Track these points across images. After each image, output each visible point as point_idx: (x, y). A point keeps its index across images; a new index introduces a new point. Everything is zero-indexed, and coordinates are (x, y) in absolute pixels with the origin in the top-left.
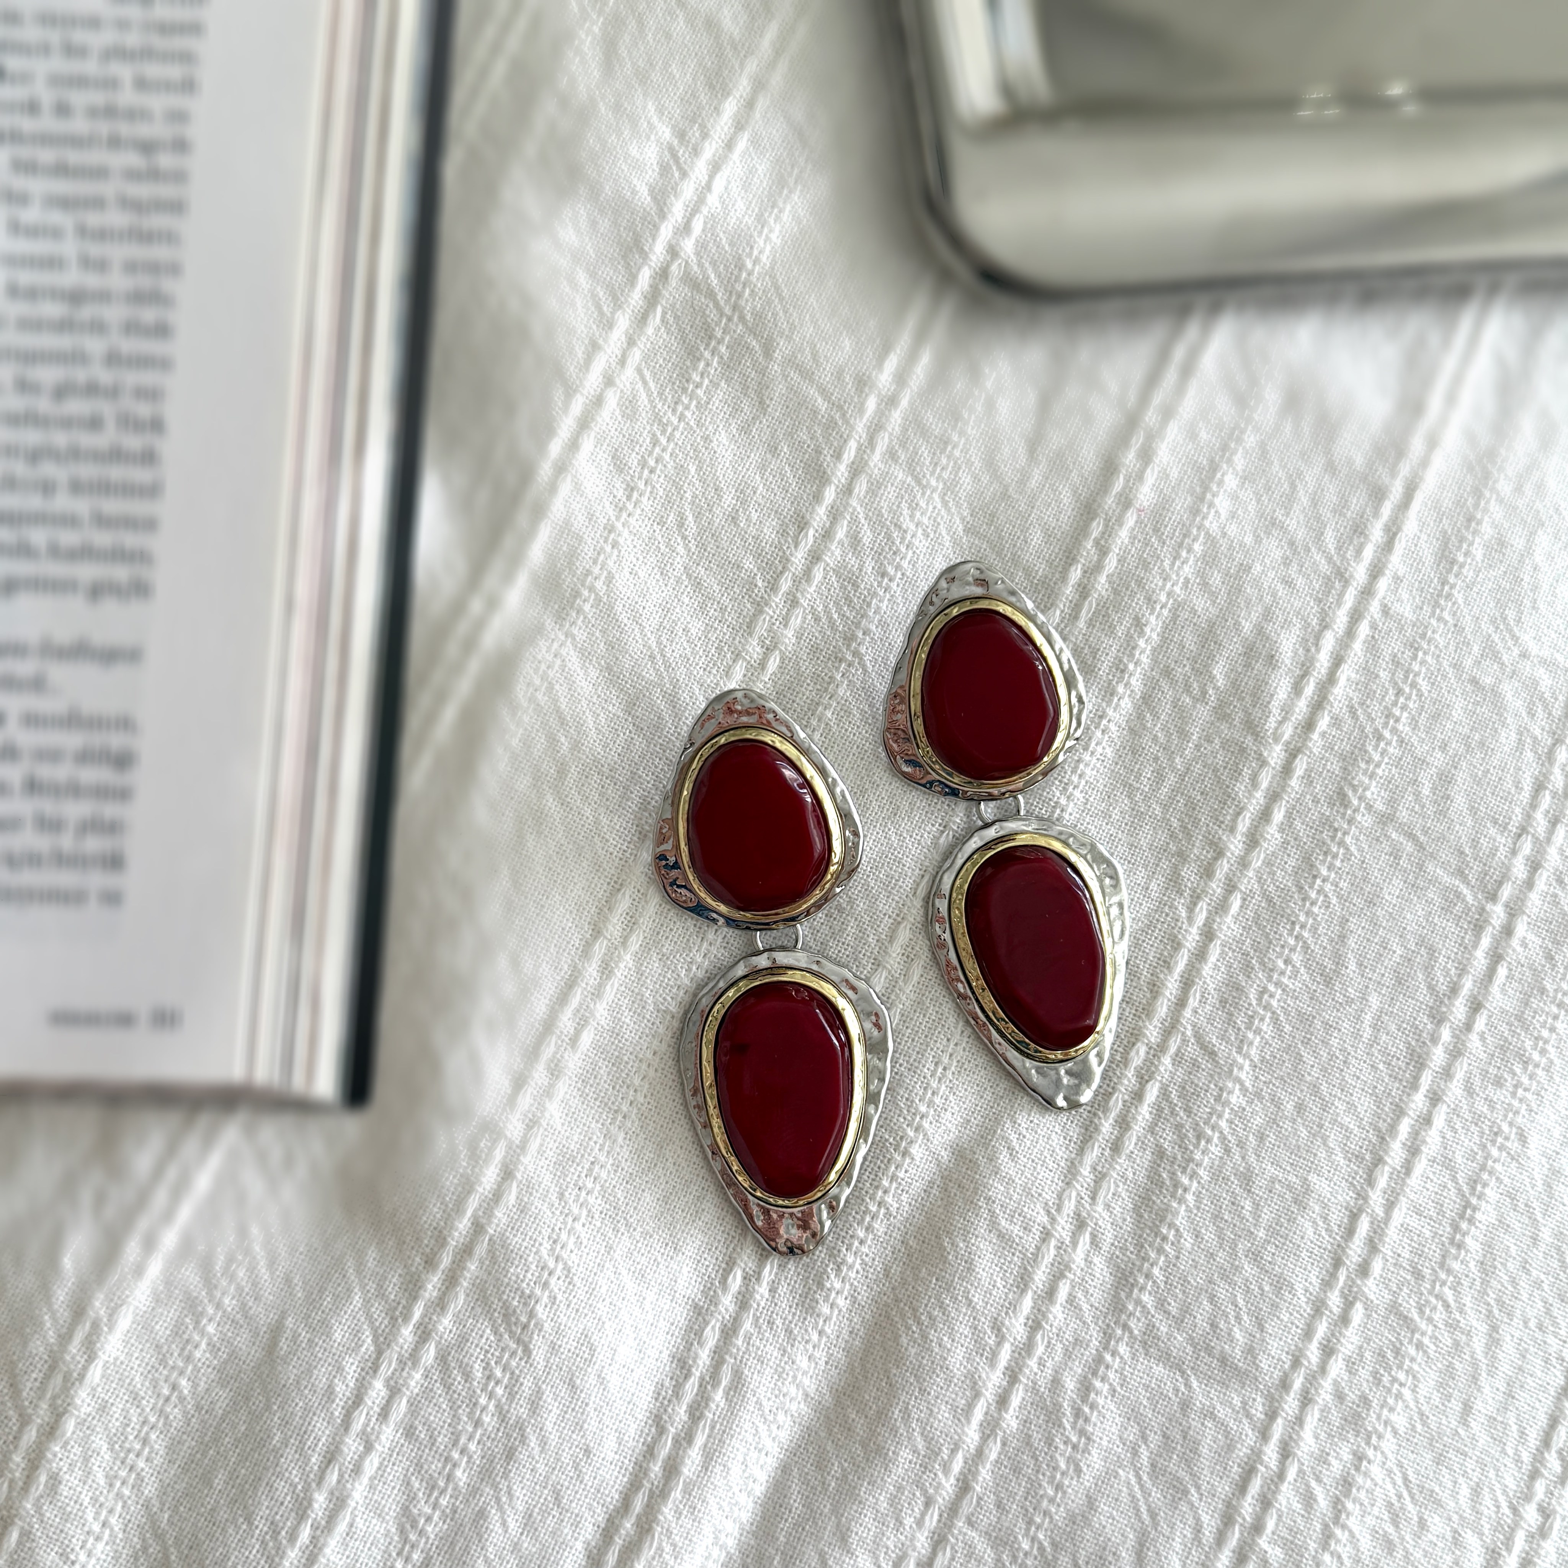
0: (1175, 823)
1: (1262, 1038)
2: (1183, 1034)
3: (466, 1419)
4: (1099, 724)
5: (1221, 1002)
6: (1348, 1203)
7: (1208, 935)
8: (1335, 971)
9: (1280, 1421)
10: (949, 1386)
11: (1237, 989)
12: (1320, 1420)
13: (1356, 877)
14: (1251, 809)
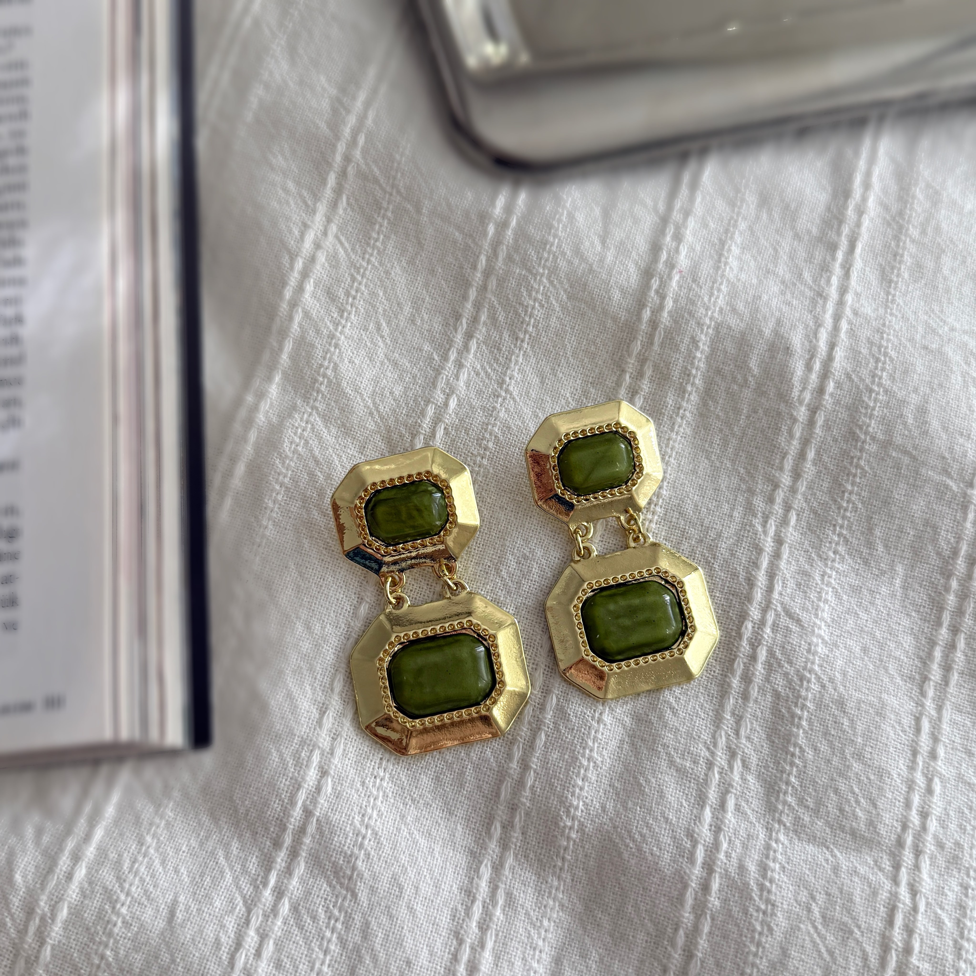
0: (742, 471)
1: (830, 606)
2: (775, 610)
3: (318, 950)
4: (678, 413)
5: (796, 585)
6: (911, 710)
7: (779, 541)
8: (869, 554)
9: (903, 870)
10: (664, 883)
11: (806, 575)
12: (931, 865)
13: (872, 487)
14: (792, 452)
